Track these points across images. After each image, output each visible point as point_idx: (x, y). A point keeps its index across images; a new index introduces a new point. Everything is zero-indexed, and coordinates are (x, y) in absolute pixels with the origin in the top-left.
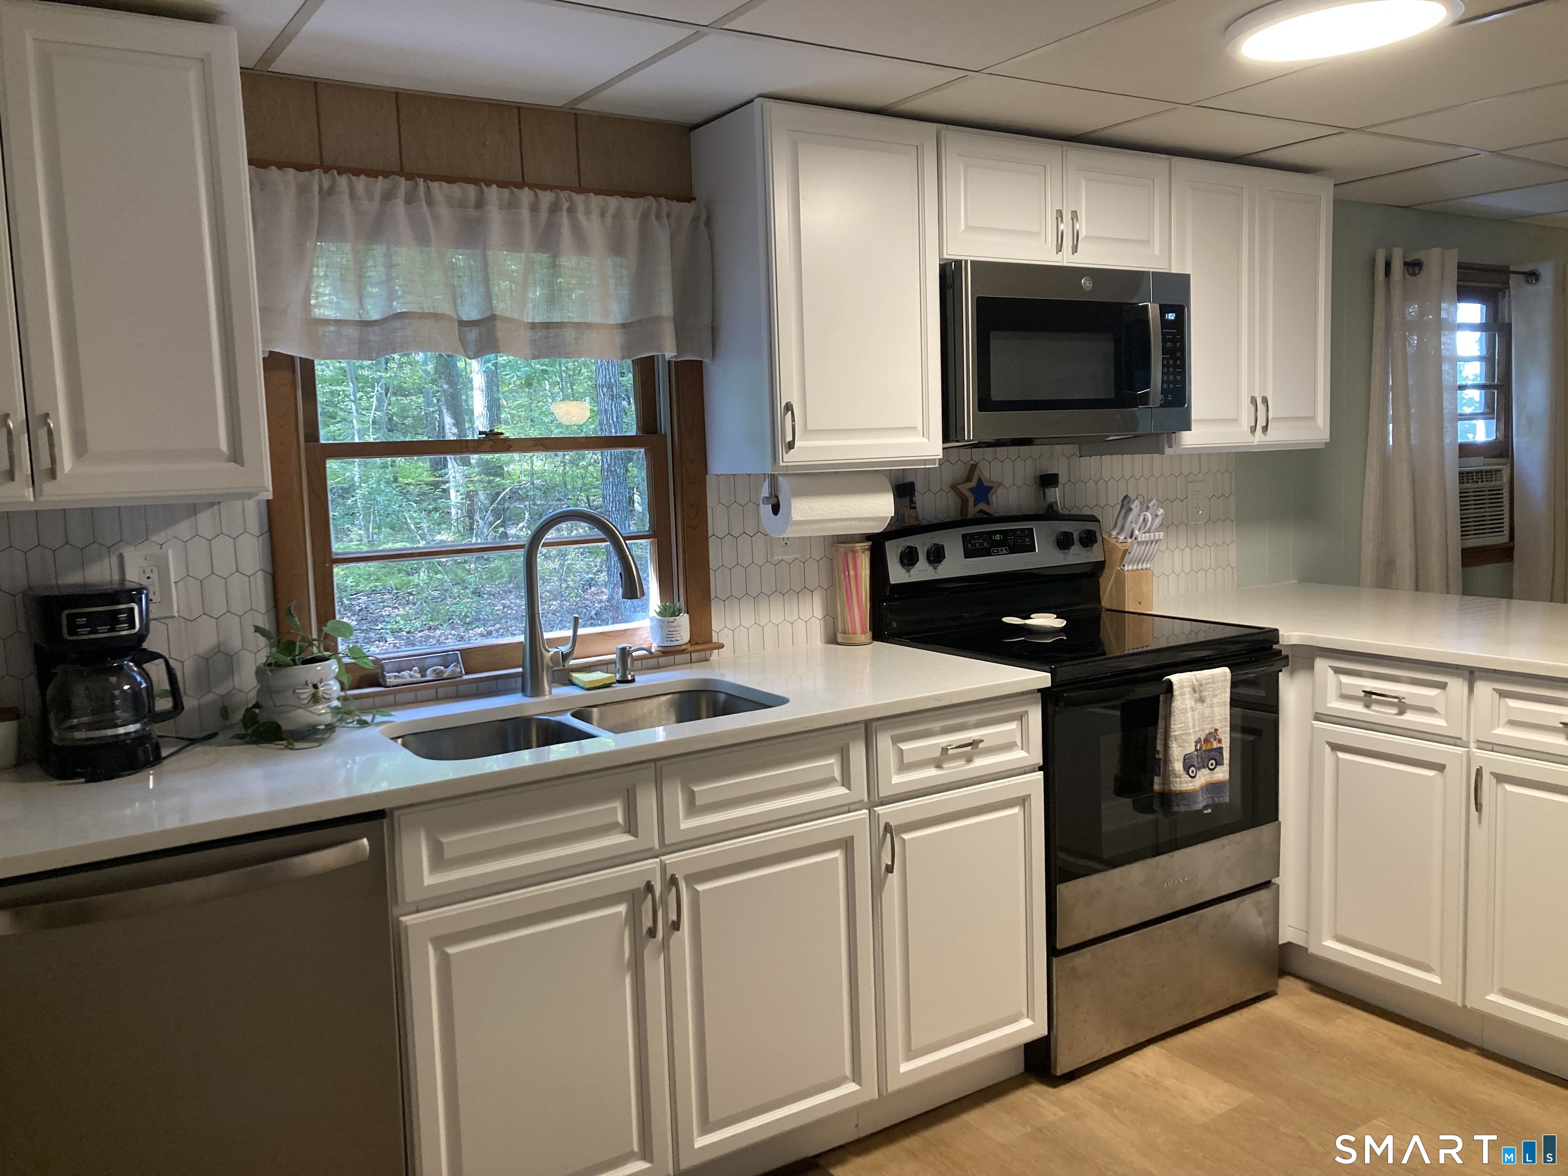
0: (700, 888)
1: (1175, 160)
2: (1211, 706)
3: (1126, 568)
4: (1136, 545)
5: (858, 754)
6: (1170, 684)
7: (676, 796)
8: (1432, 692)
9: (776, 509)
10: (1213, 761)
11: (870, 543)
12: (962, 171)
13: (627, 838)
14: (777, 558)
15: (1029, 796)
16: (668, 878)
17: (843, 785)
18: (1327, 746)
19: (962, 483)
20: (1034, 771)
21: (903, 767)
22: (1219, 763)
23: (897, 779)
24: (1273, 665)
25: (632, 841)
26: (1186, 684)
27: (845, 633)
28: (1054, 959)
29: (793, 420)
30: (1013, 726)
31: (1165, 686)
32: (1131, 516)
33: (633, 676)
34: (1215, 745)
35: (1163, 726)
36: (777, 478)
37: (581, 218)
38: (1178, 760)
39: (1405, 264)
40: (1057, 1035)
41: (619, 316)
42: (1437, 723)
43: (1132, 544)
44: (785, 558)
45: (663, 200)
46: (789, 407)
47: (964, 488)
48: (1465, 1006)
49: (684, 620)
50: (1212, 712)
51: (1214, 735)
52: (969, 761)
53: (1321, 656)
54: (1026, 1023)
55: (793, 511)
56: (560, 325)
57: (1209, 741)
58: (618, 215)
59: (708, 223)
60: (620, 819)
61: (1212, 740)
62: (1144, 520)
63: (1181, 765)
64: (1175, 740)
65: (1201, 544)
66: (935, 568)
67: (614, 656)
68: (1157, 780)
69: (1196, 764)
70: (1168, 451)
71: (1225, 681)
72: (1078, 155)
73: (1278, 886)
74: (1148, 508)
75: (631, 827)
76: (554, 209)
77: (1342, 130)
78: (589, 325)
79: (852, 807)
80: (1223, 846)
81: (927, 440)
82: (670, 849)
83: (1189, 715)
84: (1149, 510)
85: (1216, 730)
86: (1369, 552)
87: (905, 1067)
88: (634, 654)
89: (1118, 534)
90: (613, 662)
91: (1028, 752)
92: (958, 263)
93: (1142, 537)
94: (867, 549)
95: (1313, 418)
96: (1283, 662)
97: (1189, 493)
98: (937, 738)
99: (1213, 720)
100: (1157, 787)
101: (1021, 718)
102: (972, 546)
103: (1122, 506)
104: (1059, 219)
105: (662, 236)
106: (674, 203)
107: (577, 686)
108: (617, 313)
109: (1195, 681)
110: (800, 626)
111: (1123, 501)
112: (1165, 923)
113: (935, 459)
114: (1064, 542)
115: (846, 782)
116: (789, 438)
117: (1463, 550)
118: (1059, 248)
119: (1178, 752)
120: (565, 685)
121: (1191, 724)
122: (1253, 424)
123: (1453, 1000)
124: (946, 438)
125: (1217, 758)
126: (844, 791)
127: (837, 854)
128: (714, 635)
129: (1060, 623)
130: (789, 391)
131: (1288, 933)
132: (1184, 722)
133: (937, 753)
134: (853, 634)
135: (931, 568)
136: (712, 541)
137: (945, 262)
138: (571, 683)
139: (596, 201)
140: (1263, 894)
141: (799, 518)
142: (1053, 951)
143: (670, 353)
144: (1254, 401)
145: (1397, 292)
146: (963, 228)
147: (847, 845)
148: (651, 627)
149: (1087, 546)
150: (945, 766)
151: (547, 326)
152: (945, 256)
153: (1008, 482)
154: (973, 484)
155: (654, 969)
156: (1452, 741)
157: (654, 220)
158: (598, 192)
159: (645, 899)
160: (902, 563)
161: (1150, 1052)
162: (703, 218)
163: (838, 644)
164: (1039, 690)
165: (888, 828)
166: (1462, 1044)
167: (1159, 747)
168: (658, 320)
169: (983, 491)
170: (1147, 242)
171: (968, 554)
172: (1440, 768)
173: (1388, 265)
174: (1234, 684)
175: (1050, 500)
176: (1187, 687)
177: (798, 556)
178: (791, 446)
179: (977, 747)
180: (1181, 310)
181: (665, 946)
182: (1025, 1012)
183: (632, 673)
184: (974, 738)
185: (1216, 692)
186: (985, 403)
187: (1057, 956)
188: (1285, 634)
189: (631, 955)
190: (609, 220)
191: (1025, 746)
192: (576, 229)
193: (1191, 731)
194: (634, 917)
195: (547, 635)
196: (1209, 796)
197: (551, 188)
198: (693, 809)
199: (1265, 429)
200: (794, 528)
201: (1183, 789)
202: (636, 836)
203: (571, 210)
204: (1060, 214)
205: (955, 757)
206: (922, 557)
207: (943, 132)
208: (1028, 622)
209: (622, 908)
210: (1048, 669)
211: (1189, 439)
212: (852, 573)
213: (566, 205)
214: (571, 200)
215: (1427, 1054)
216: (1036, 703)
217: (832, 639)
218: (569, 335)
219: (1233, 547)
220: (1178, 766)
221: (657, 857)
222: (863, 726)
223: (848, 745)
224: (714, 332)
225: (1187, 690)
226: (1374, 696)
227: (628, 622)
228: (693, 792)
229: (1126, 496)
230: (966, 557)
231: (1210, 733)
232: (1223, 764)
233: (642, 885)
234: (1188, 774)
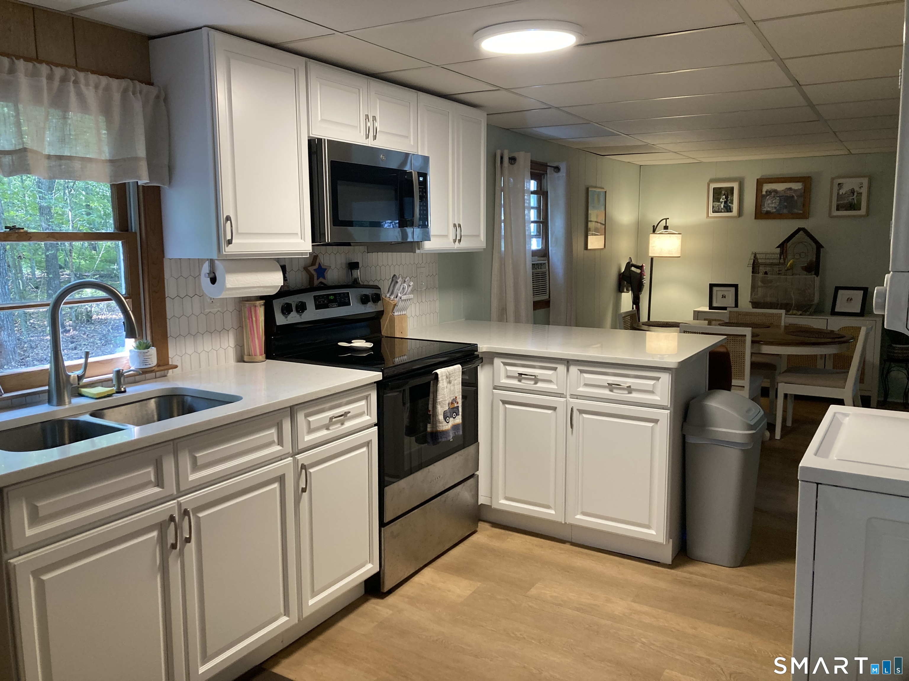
0: (201, 515)
1: (420, 93)
2: (454, 385)
3: (395, 314)
4: (400, 302)
5: (287, 426)
6: (437, 374)
7: (185, 460)
8: (550, 372)
9: (213, 280)
10: (455, 414)
11: (264, 301)
12: (319, 87)
13: (157, 490)
14: (207, 311)
15: (371, 440)
16: (182, 511)
17: (279, 445)
18: (500, 402)
19: (309, 266)
20: (372, 427)
21: (310, 431)
22: (457, 414)
23: (308, 438)
24: (474, 363)
25: (160, 491)
26: (444, 374)
27: (250, 355)
28: (383, 529)
29: (232, 226)
30: (363, 403)
31: (433, 377)
32: (398, 286)
33: (125, 388)
34: (456, 405)
35: (432, 397)
36: (214, 262)
37: (83, 88)
38: (441, 414)
39: (509, 158)
40: (384, 570)
41: (107, 155)
42: (552, 387)
43: (399, 301)
44: (211, 310)
45: (136, 82)
46: (228, 218)
47: (312, 269)
48: (565, 523)
49: (153, 351)
50: (454, 388)
51: (455, 400)
52: (342, 424)
53: (498, 357)
54: (369, 566)
55: (226, 282)
56: (70, 158)
57: (453, 403)
58: (107, 89)
59: (166, 100)
60: (153, 479)
61: (454, 403)
62: (403, 288)
63: (442, 417)
64: (439, 404)
65: (424, 301)
66: (301, 315)
67: (111, 376)
68: (429, 426)
69: (448, 415)
70: (418, 251)
71: (459, 372)
72: (376, 85)
73: (478, 476)
74: (405, 281)
75: (159, 482)
76: (64, 80)
77: (499, 89)
78: (90, 160)
79: (283, 457)
80: (456, 458)
81: (304, 241)
82: (184, 493)
83: (445, 390)
84: (406, 283)
85: (456, 397)
86: (495, 304)
87: (311, 602)
88: (125, 374)
89: (390, 295)
90: (110, 380)
91: (371, 417)
92: (320, 140)
93: (404, 297)
94: (263, 305)
95: (478, 236)
96: (480, 361)
97: (418, 274)
98: (326, 412)
99: (455, 392)
100: (429, 430)
101: (367, 398)
102: (319, 302)
103: (392, 280)
104: (367, 120)
105: (137, 105)
106: (144, 85)
107: (87, 397)
108: (106, 153)
109: (448, 373)
110: (222, 352)
111: (393, 278)
112: (433, 501)
113: (307, 253)
114: (364, 300)
115: (280, 442)
116: (229, 237)
117: (534, 302)
118: (367, 137)
119: (441, 409)
120: (76, 396)
121: (446, 395)
122: (454, 238)
123: (560, 521)
124: (313, 241)
125: (456, 412)
126: (279, 448)
127: (276, 485)
128: (170, 360)
129: (370, 345)
130: (227, 209)
131: (482, 500)
132: (444, 394)
133: (327, 421)
134: (255, 355)
135: (298, 316)
136: (168, 300)
137: (311, 138)
138: (81, 395)
139: (93, 78)
140: (471, 481)
141: (231, 287)
142: (382, 524)
143: (144, 181)
144: (455, 225)
145: (506, 172)
146: (319, 119)
147: (281, 479)
148: (130, 357)
149: (376, 302)
150: (330, 428)
151: (60, 158)
152: (311, 135)
153: (333, 267)
154: (316, 267)
155: (175, 568)
156: (559, 395)
157: (131, 94)
158: (93, 72)
159: (169, 527)
160: (283, 313)
161: (427, 571)
162: (162, 98)
163: (244, 362)
164: (375, 382)
165: (303, 467)
166: (563, 541)
167: (430, 408)
168: (136, 159)
169: (322, 271)
170: (407, 137)
171: (318, 307)
172: (554, 409)
173: (502, 158)
174: (463, 373)
175: (355, 276)
176: (444, 376)
177: (220, 309)
178: (230, 242)
179: (347, 416)
180: (425, 175)
181: (181, 554)
182: (369, 561)
183: (124, 387)
184: (345, 411)
185: (456, 378)
186: (336, 221)
187: (384, 527)
188: (481, 346)
189: (160, 561)
190: (100, 92)
191: (369, 413)
192: (80, 95)
193: (447, 399)
194: (162, 538)
195: (67, 363)
196: (453, 432)
197: (62, 66)
198: (196, 467)
199: (460, 241)
200: (227, 292)
201: (444, 429)
202: (163, 488)
203: (76, 82)
204: (367, 116)
205: (336, 423)
206: (294, 309)
207: (309, 63)
208: (352, 345)
209: (155, 534)
210: (381, 371)
211: (428, 245)
212: (254, 319)
213: (73, 78)
214: (75, 75)
215: (550, 549)
216: (373, 389)
217: (241, 359)
218: (77, 165)
219: (437, 302)
220: (441, 417)
221: (174, 499)
222: (289, 409)
223: (282, 421)
224: (171, 169)
225: (444, 377)
226: (523, 376)
227: (113, 354)
228: (196, 457)
229: (394, 275)
230: (316, 309)
231: (453, 399)
232: (459, 415)
233: (167, 518)
234: (446, 421)
